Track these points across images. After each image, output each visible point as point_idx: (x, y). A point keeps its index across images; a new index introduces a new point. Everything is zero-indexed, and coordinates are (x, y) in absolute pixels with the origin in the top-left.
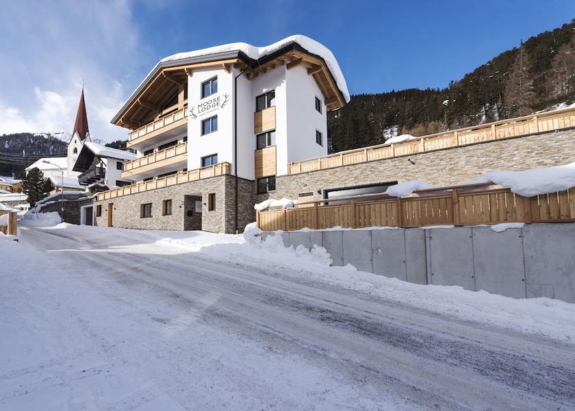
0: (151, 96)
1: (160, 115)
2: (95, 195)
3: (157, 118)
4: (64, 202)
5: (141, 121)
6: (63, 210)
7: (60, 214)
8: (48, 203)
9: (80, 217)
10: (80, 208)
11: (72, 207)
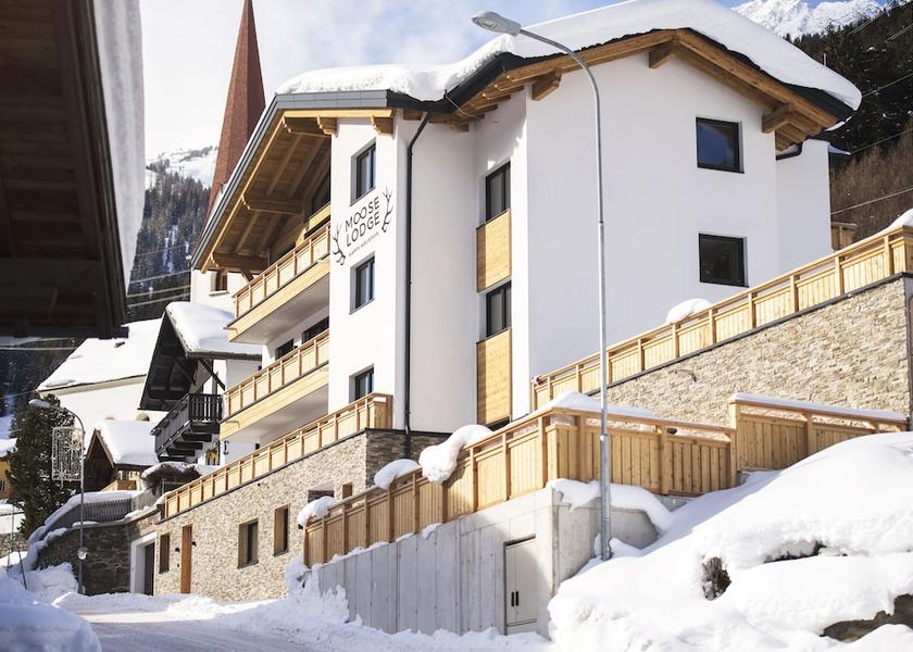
0: (276, 180)
1: (304, 231)
2: (159, 501)
3: (300, 241)
4: (86, 529)
5: (271, 245)
6: (83, 556)
7: (75, 571)
8: (51, 534)
9: (128, 578)
10: (128, 548)
11: (108, 546)
